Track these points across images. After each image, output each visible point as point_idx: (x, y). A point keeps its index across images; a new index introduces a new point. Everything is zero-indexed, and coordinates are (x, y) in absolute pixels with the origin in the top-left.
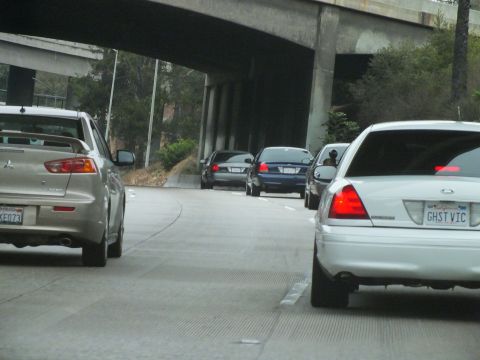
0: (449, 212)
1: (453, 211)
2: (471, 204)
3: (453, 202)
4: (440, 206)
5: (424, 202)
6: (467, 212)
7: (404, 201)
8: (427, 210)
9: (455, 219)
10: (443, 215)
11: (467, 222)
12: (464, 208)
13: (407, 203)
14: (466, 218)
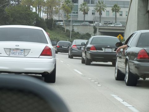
0: (18, 52)
1: (19, 52)
2: (24, 49)
3: (19, 49)
4: (15, 50)
5: (10, 49)
6: (23, 52)
7: (4, 49)
8: (11, 51)
9: (20, 54)
10: (16, 53)
11: (23, 55)
12: (22, 51)
13: (5, 49)
14: (23, 53)
